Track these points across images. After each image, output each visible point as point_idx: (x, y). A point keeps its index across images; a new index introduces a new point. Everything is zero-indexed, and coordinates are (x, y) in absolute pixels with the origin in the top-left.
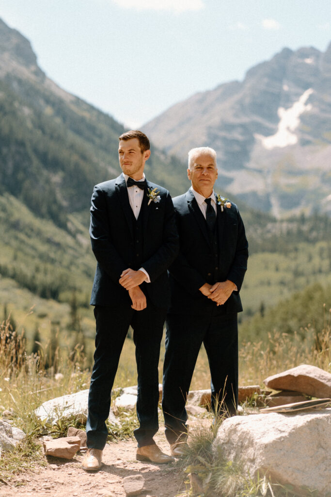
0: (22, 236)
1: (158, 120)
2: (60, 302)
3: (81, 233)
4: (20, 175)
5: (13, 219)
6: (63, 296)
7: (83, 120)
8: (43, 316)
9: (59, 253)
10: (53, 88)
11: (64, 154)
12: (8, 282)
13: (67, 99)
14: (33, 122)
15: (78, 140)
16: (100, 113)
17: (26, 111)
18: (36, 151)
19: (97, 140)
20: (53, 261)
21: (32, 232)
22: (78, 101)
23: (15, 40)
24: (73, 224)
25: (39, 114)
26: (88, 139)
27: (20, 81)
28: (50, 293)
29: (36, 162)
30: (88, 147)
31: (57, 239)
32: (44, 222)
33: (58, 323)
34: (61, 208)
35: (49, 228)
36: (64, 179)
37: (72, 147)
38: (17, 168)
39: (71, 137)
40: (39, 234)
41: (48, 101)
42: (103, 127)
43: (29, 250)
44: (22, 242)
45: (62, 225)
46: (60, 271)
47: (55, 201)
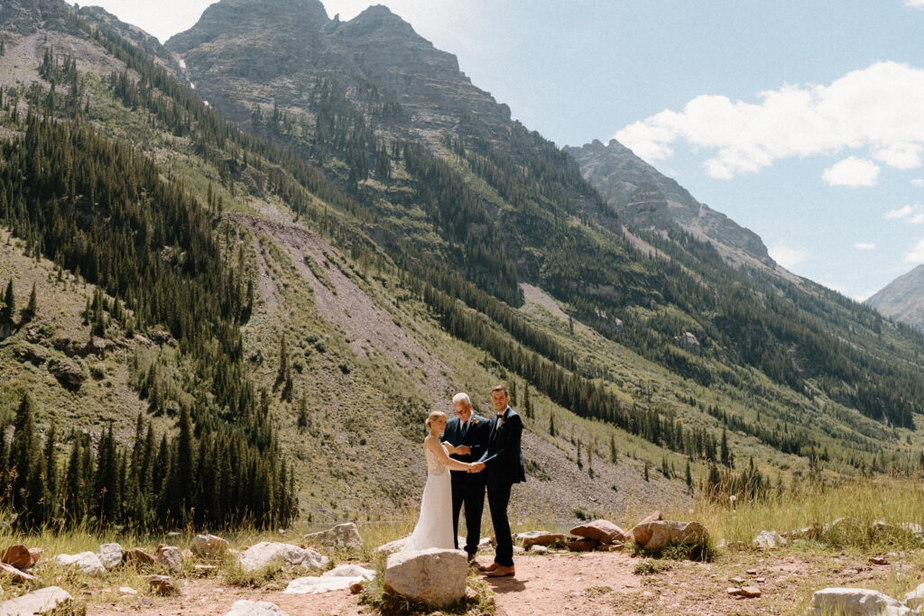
0: (764, 399)
1: (883, 292)
2: (800, 455)
3: (818, 395)
4: (758, 349)
5: (754, 385)
6: (803, 450)
7: (812, 298)
8: (785, 467)
9: (798, 413)
10: (784, 275)
11: (797, 328)
12: (752, 439)
13: (796, 282)
14: (766, 303)
15: (808, 316)
16: (827, 290)
17: (760, 295)
18: (770, 327)
19: (826, 315)
20: (793, 420)
21: (771, 395)
22: (806, 282)
23: (746, 238)
24: (809, 388)
25: (771, 297)
26: (817, 315)
27: (753, 271)
28: (792, 448)
29: (771, 336)
30: (818, 320)
31: (795, 401)
32: (783, 386)
33: (800, 474)
34: (797, 374)
35: (788, 392)
36: (797, 349)
37: (803, 322)
38: (755, 343)
39: (802, 313)
40: (779, 397)
41: (778, 285)
42: (832, 303)
43: (769, 411)
44: (764, 404)
45: (800, 389)
46: (799, 428)
47: (791, 369)
